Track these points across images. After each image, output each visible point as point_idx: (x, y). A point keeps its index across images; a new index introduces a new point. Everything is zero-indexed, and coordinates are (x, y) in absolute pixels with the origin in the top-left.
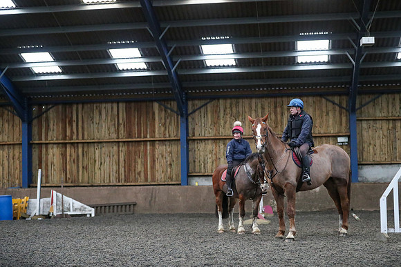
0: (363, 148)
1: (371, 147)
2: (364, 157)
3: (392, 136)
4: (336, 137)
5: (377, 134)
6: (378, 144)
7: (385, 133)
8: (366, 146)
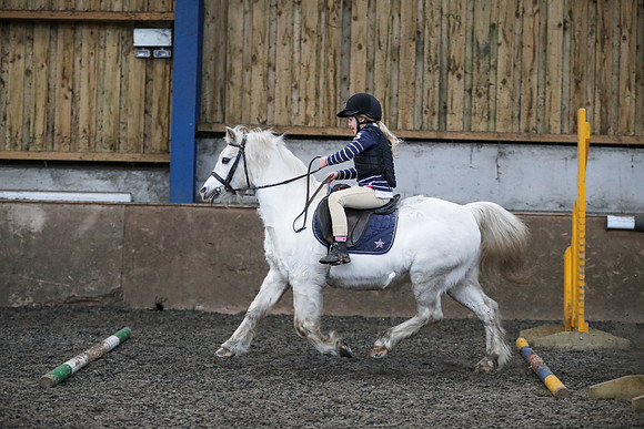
0: (228, 73)
1: (258, 70)
2: (230, 109)
3: (336, 33)
4: (128, 25)
5: (281, 25)
6: (282, 62)
7: (312, 23)
8: (237, 66)
